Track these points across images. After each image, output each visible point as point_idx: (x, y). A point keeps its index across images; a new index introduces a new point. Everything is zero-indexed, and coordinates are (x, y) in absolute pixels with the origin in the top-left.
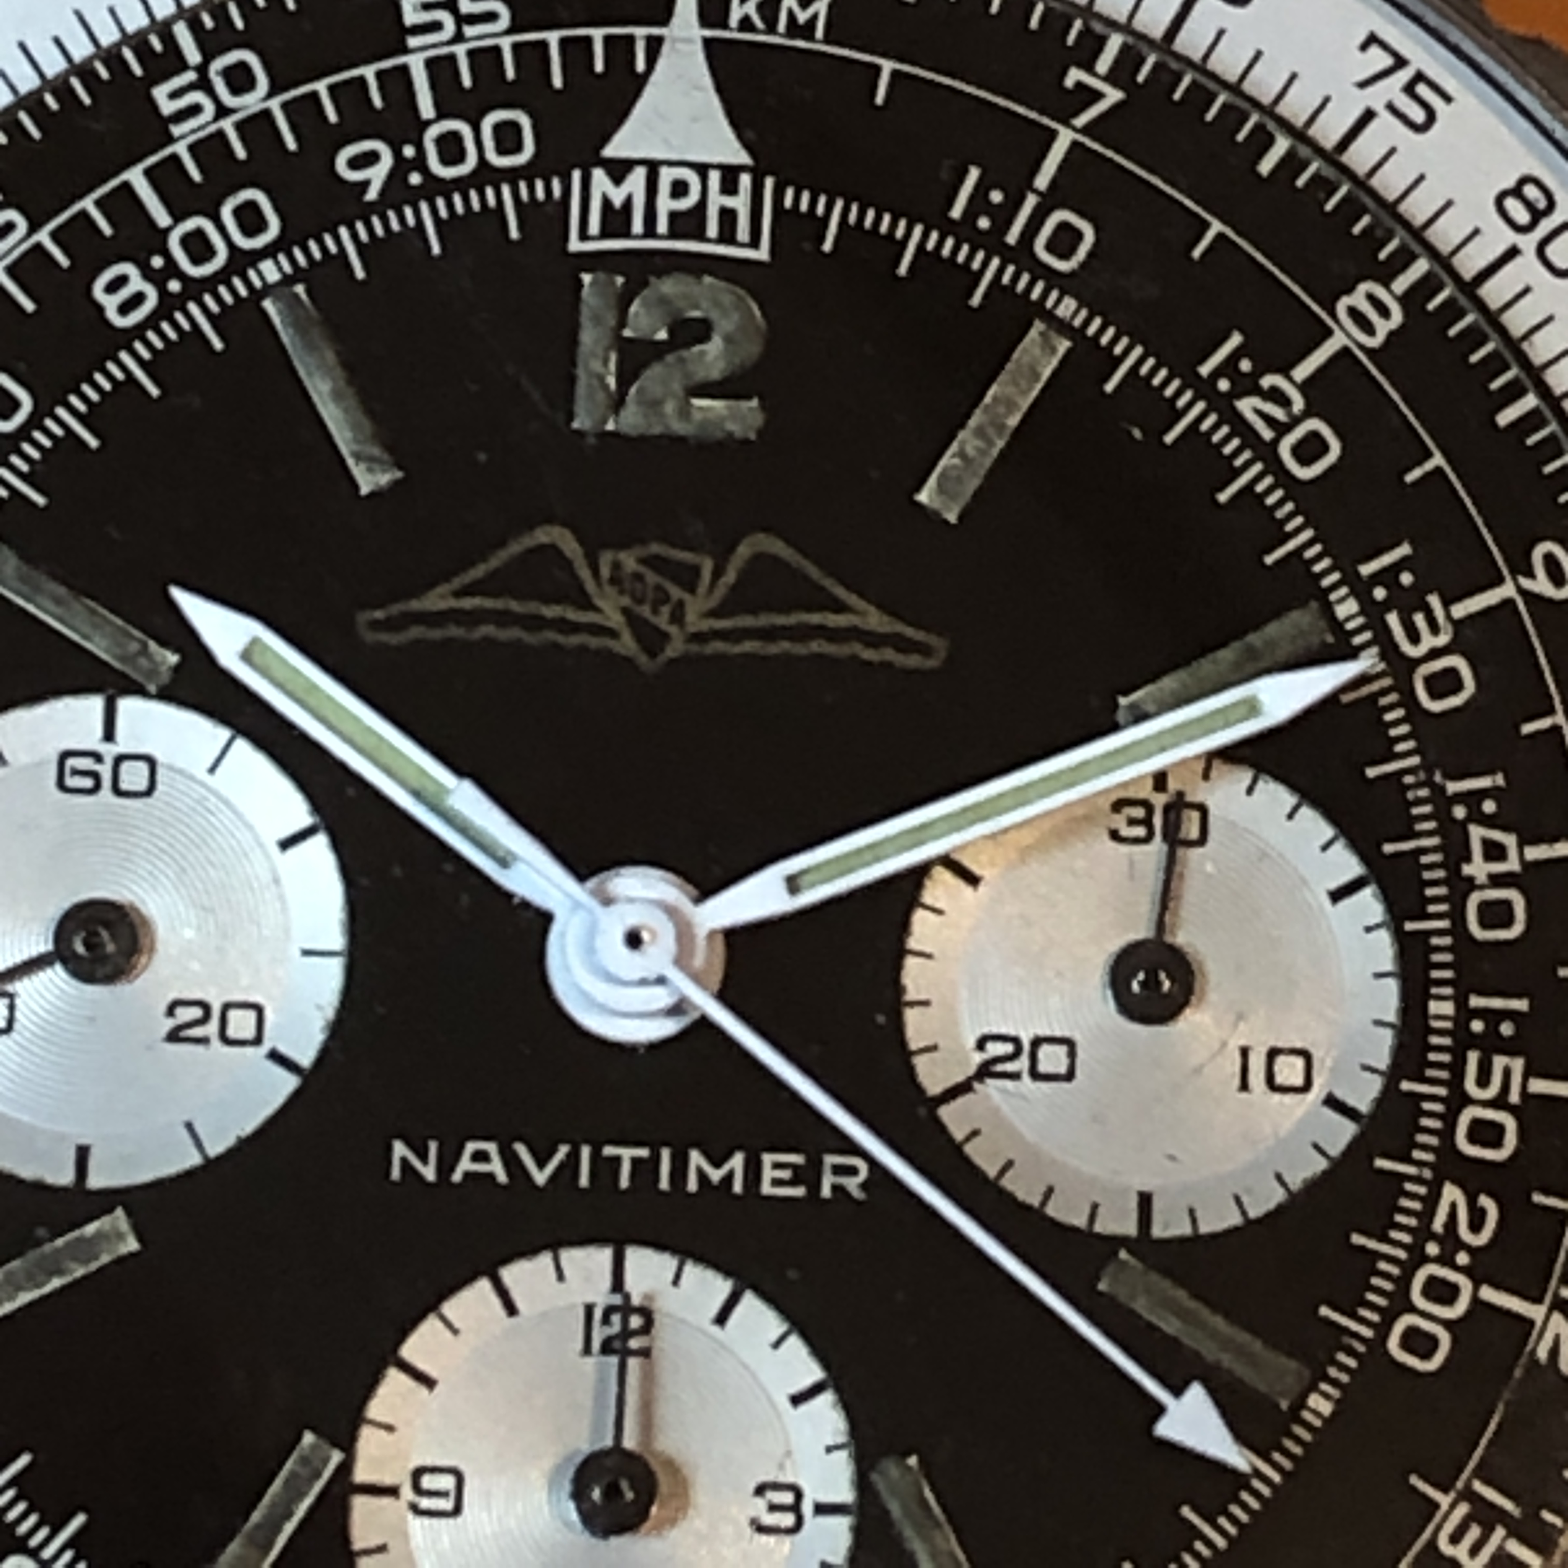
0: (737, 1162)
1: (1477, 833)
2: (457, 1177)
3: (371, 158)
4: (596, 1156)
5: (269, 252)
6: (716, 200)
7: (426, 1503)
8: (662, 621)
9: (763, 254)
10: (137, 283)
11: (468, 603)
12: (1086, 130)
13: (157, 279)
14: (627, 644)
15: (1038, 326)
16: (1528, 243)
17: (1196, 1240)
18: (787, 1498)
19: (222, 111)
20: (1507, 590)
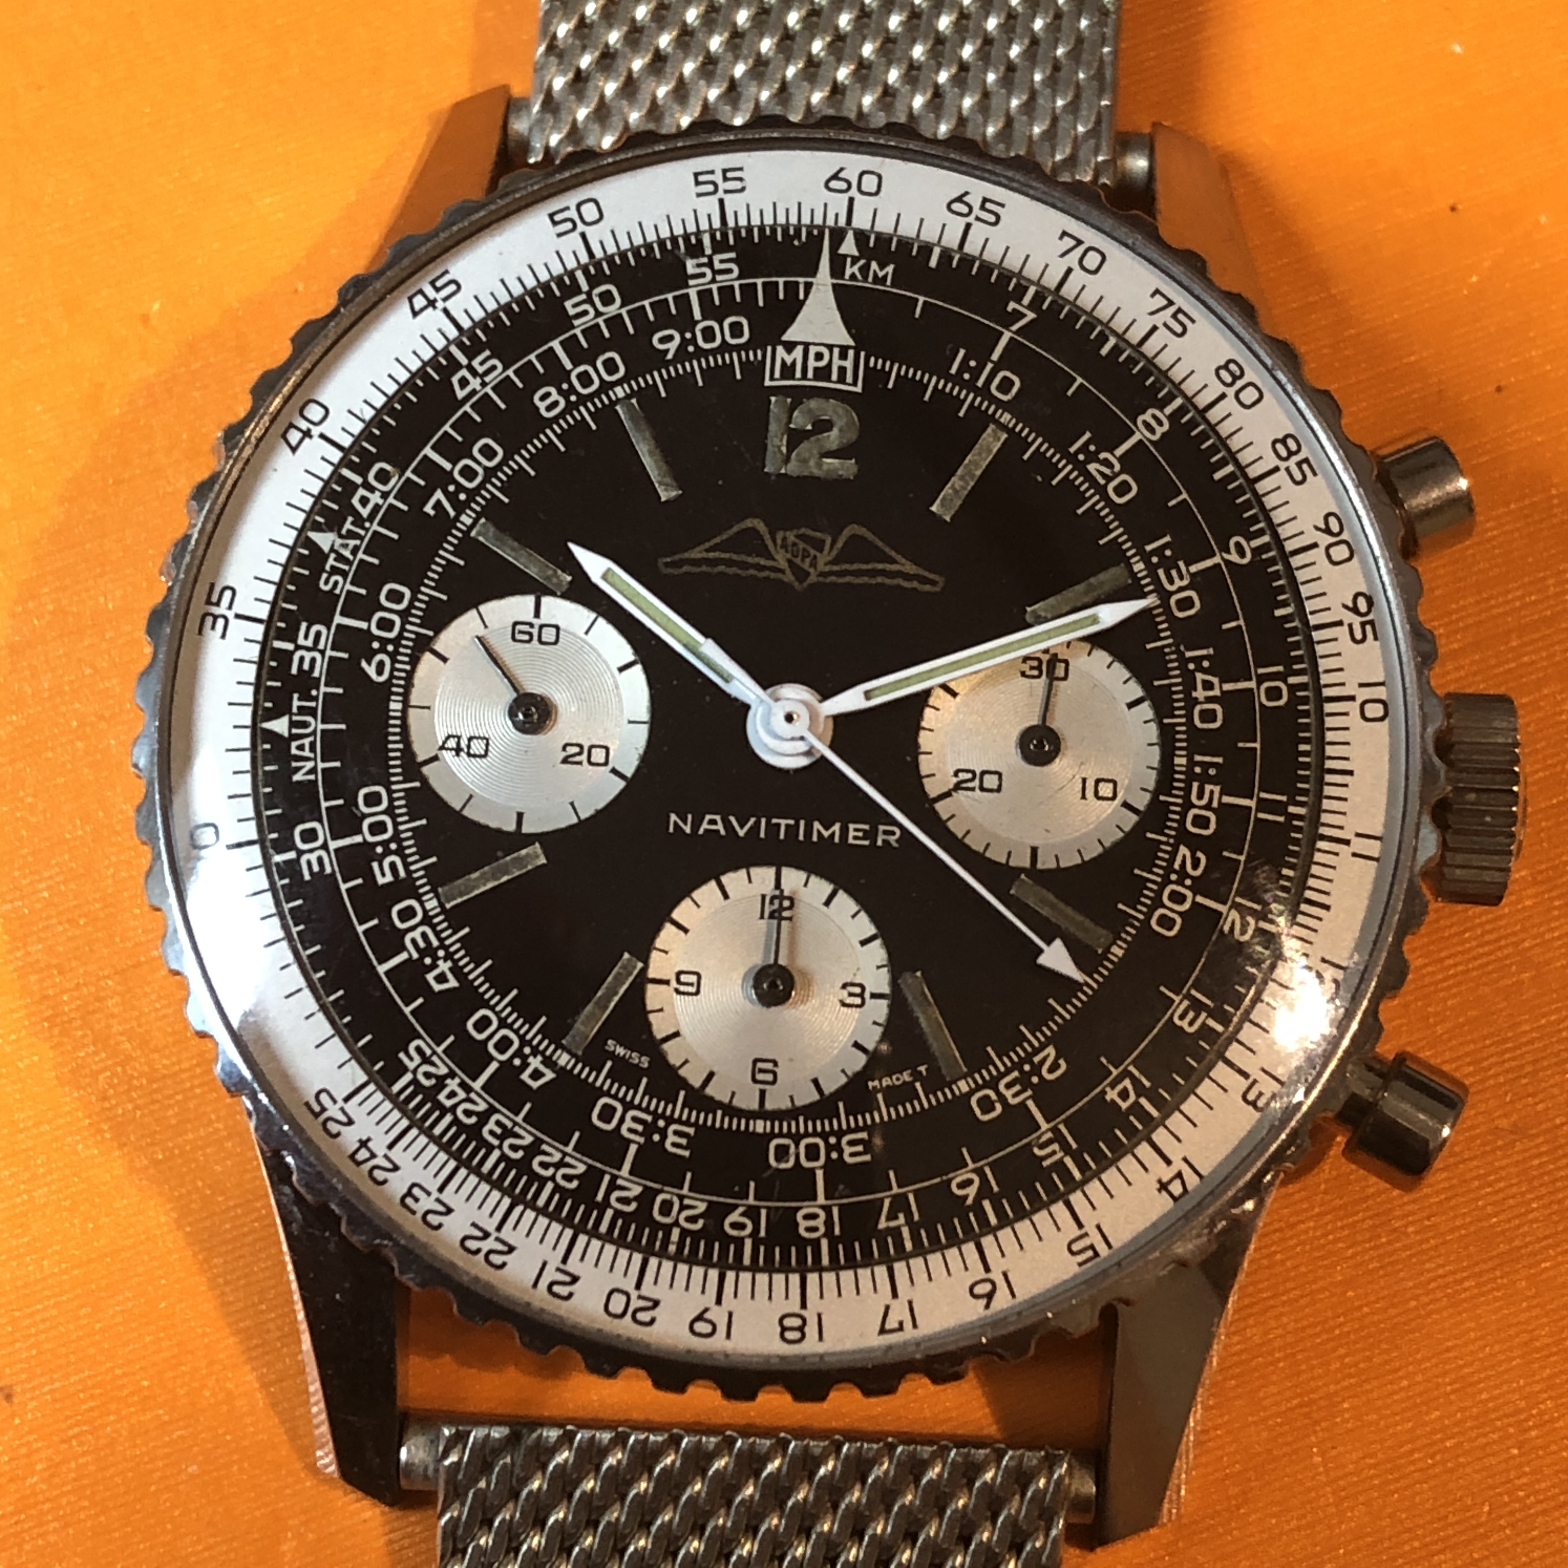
0: (836, 828)
1: (1200, 676)
2: (701, 831)
3: (670, 338)
4: (768, 823)
5: (619, 382)
6: (836, 362)
7: (682, 988)
8: (806, 565)
9: (859, 389)
10: (555, 396)
11: (711, 555)
12: (1017, 332)
13: (565, 394)
14: (789, 577)
15: (992, 427)
16: (1231, 392)
17: (1059, 871)
18: (857, 990)
19: (598, 314)
20: (1217, 560)
